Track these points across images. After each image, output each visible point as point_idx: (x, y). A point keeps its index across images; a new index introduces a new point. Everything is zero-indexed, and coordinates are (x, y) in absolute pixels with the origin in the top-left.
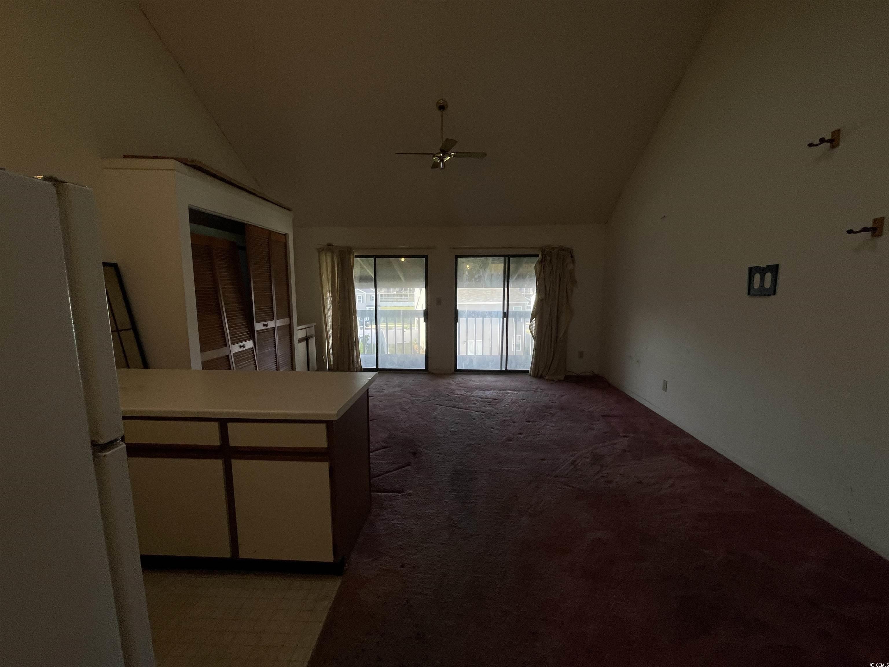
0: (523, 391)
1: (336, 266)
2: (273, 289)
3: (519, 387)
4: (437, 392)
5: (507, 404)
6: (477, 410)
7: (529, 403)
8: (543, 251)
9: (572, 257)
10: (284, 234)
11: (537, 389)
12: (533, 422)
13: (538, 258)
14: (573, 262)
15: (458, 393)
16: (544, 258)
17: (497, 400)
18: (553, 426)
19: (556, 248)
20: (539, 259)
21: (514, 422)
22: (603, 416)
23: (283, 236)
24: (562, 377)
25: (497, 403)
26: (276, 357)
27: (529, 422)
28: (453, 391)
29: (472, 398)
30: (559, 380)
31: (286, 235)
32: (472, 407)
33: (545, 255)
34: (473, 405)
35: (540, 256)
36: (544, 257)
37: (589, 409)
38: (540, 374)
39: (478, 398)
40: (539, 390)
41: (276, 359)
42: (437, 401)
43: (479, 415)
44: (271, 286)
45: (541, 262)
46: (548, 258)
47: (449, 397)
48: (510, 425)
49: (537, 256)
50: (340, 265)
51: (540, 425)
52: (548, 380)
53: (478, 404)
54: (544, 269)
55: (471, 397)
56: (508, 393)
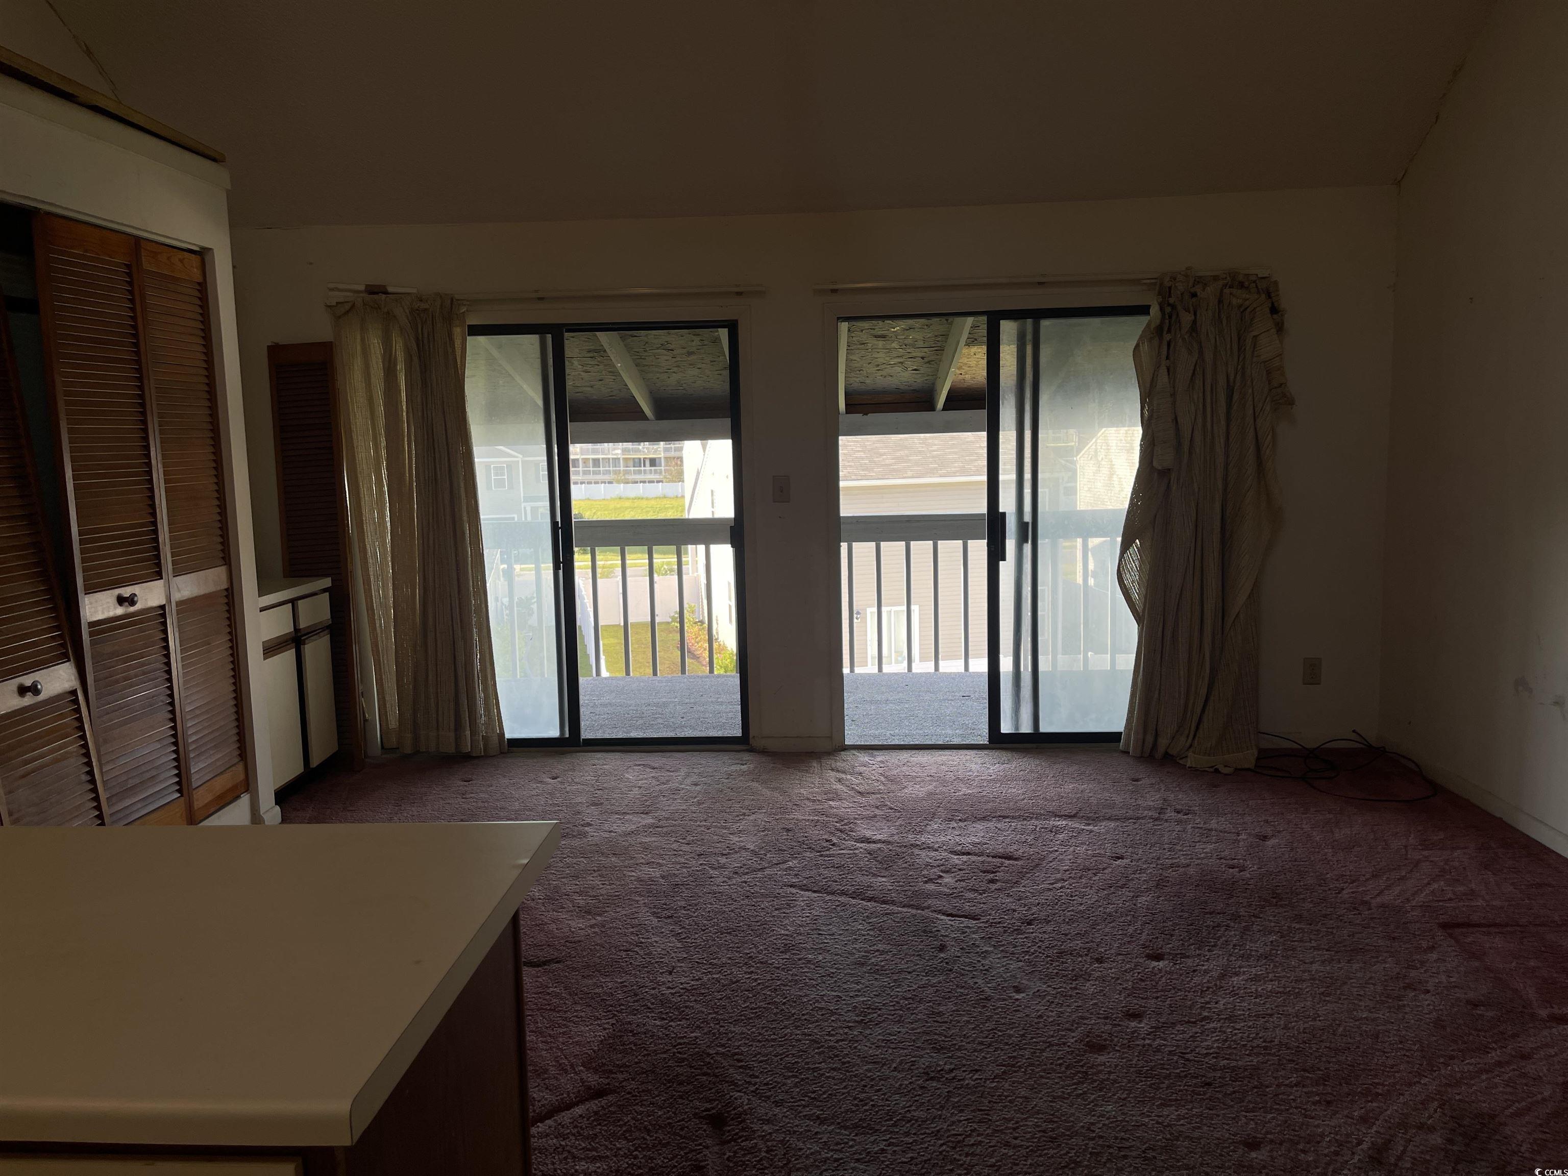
0: (1109, 819)
1: (401, 366)
2: (154, 462)
3: (1093, 801)
4: (788, 830)
5: (1059, 876)
6: (948, 908)
7: (1142, 871)
8: (1165, 292)
9: (1274, 310)
10: (197, 249)
11: (1162, 811)
12: (1174, 957)
13: (1148, 318)
14: (1280, 328)
15: (868, 834)
16: (1170, 317)
17: (1016, 859)
18: (1256, 979)
19: (1216, 278)
20: (1150, 322)
21: (1100, 961)
22: (1444, 926)
23: (195, 260)
24: (1248, 758)
25: (1022, 875)
26: (173, 720)
27: (1158, 957)
28: (845, 826)
29: (923, 854)
30: (1236, 769)
31: (203, 255)
32: (929, 895)
33: (1173, 307)
34: (931, 887)
35: (1155, 310)
36: (1169, 314)
37: (1381, 893)
38: (1161, 750)
39: (944, 854)
40: (1170, 814)
41: (174, 728)
42: (790, 868)
43: (958, 929)
44: (147, 448)
45: (1157, 333)
46: (1186, 318)
47: (834, 851)
48: (1087, 977)
49: (1143, 310)
50: (416, 360)
51: (1206, 972)
52: (1196, 772)
53: (948, 879)
54: (1168, 358)
55: (916, 851)
56: (1056, 830)
